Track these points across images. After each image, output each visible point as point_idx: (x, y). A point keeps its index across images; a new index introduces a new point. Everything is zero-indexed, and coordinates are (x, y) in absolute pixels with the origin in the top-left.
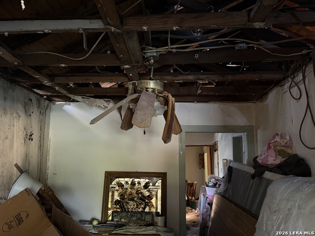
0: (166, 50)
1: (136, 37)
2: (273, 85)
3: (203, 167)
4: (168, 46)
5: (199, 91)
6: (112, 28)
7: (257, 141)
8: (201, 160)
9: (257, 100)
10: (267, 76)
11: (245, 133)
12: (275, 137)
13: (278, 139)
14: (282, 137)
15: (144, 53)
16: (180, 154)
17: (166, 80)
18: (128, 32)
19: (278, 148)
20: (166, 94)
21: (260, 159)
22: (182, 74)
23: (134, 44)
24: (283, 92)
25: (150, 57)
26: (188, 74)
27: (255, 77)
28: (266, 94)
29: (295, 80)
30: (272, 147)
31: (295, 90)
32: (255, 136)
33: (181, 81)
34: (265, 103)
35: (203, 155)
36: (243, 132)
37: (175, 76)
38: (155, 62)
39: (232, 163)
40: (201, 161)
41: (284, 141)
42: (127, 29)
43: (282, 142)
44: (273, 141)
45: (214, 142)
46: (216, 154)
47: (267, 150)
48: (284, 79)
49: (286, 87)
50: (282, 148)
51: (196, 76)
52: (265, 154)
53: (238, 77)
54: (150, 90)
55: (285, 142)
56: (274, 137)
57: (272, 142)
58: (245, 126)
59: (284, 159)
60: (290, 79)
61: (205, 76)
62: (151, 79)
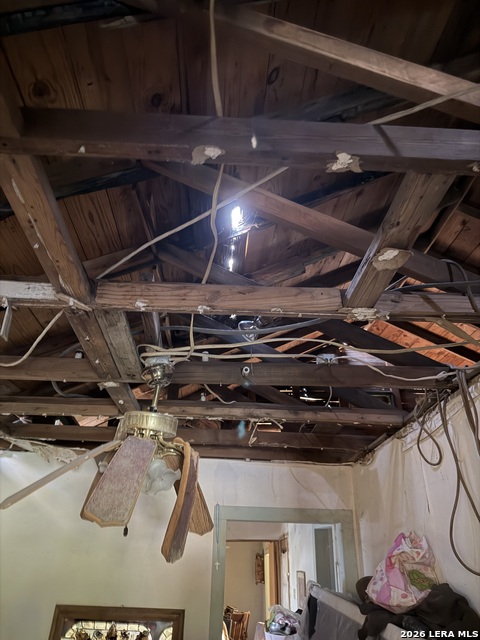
0: (186, 354)
1: (123, 323)
2: (384, 435)
3: (263, 580)
4: (189, 345)
5: (253, 440)
6: (71, 299)
7: (360, 542)
8: (259, 566)
9: (355, 461)
10: (373, 418)
11: (338, 525)
12: (401, 543)
13: (405, 547)
14: (415, 543)
15: (145, 358)
16: (214, 566)
17: (190, 415)
18: (106, 312)
19: (408, 567)
20: (180, 442)
21: (373, 591)
22: (222, 405)
23: (121, 337)
24: (404, 449)
25: (155, 365)
26: (233, 406)
27: (352, 417)
28: (372, 450)
29: (425, 426)
30: (397, 566)
31: (428, 446)
32: (356, 532)
33: (220, 419)
34: (371, 468)
35: (262, 556)
36: (335, 522)
37: (208, 408)
38: (164, 375)
39: (315, 588)
40: (259, 569)
41: (418, 553)
42: (103, 305)
43: (415, 555)
44: (396, 552)
45: (281, 534)
46: (284, 558)
47: (386, 571)
48: (404, 425)
49: (409, 439)
50: (415, 567)
51: (247, 411)
52: (382, 579)
53: (322, 417)
54: (147, 433)
55: (421, 555)
56: (398, 543)
57: (394, 553)
58: (337, 511)
59: (423, 595)
60: (416, 425)
61: (263, 411)
62: (152, 410)
